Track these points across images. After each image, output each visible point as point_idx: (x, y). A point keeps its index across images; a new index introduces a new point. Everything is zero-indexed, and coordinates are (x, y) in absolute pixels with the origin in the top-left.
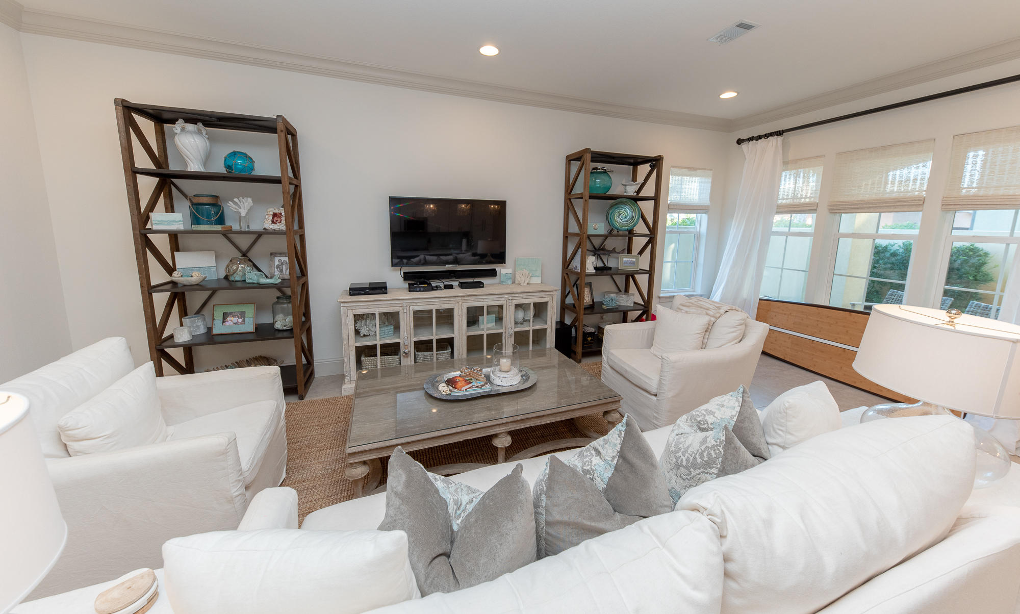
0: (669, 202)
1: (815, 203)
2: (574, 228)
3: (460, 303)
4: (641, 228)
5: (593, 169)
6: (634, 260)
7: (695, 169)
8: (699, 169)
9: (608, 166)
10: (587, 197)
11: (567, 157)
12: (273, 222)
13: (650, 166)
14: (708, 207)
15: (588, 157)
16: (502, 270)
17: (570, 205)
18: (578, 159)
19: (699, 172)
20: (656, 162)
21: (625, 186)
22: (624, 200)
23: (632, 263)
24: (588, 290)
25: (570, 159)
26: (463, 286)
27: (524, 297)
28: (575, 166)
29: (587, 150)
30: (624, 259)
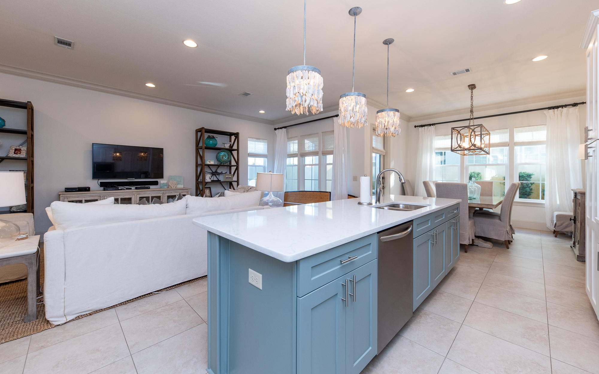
0: (248, 152)
1: (296, 154)
2: (199, 162)
3: (136, 195)
4: (233, 163)
5: (208, 136)
6: (231, 176)
7: (259, 139)
8: (261, 139)
9: (215, 135)
10: (204, 148)
11: (196, 130)
12: (15, 153)
13: (235, 136)
14: (267, 155)
15: (204, 131)
16: (161, 181)
17: (198, 151)
18: (200, 131)
19: (261, 140)
20: (237, 135)
21: (224, 144)
22: (224, 150)
23: (230, 178)
24: (209, 190)
25: (197, 131)
26: (136, 188)
27: (172, 192)
28: (199, 134)
29: (203, 128)
30: (226, 176)
